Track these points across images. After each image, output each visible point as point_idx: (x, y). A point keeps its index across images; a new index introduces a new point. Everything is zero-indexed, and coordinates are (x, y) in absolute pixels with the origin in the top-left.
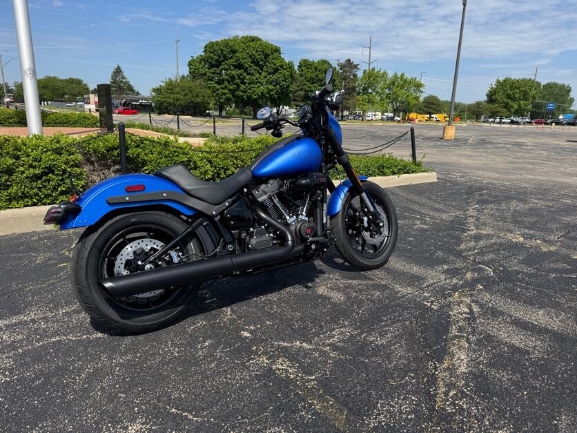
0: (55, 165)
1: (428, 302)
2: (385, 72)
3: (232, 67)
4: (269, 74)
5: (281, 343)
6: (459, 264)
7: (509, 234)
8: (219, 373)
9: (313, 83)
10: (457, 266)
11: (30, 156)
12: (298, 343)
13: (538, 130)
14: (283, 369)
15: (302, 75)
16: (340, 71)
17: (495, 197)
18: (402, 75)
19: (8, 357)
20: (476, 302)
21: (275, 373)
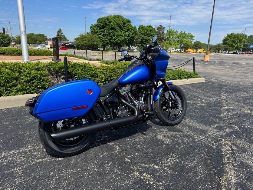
0: (36, 76)
1: (211, 144)
2: (177, 31)
3: (109, 29)
4: (125, 32)
5: (144, 165)
6: (222, 124)
7: (243, 109)
8: (117, 180)
9: (145, 36)
10: (221, 125)
11: (26, 72)
12: (152, 165)
13: (246, 57)
14: (147, 179)
15: (140, 32)
16: (157, 30)
17: (233, 90)
18: (184, 32)
19: (19, 170)
20: (234, 144)
21: (143, 181)
